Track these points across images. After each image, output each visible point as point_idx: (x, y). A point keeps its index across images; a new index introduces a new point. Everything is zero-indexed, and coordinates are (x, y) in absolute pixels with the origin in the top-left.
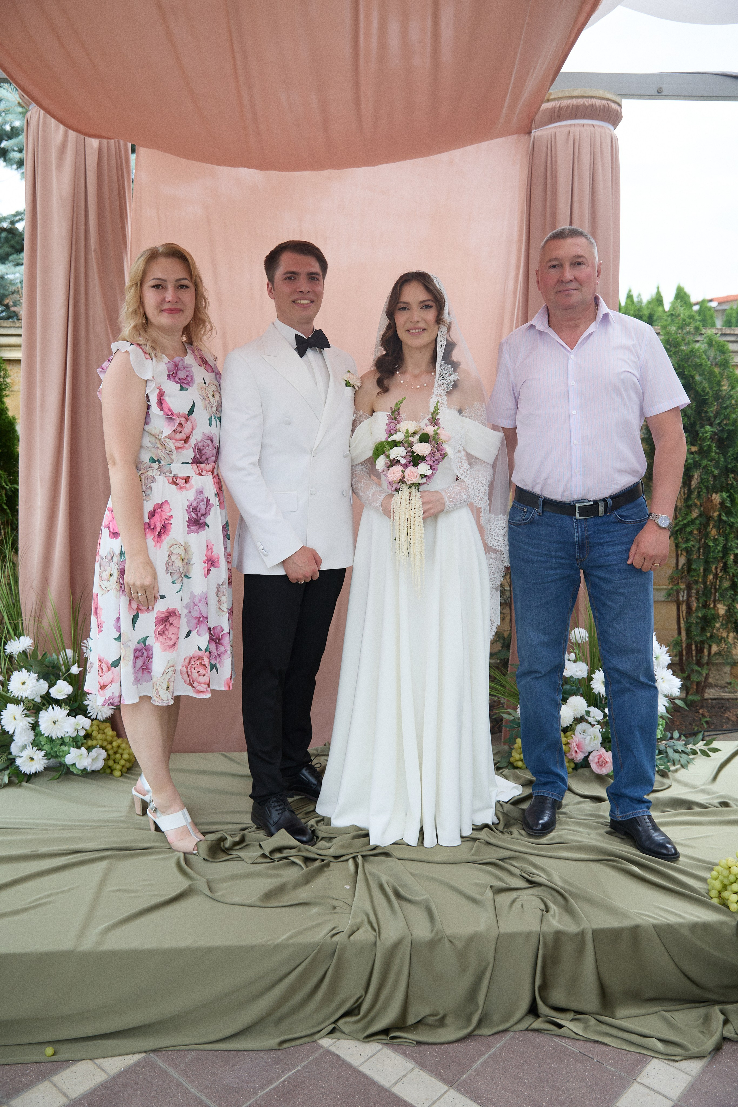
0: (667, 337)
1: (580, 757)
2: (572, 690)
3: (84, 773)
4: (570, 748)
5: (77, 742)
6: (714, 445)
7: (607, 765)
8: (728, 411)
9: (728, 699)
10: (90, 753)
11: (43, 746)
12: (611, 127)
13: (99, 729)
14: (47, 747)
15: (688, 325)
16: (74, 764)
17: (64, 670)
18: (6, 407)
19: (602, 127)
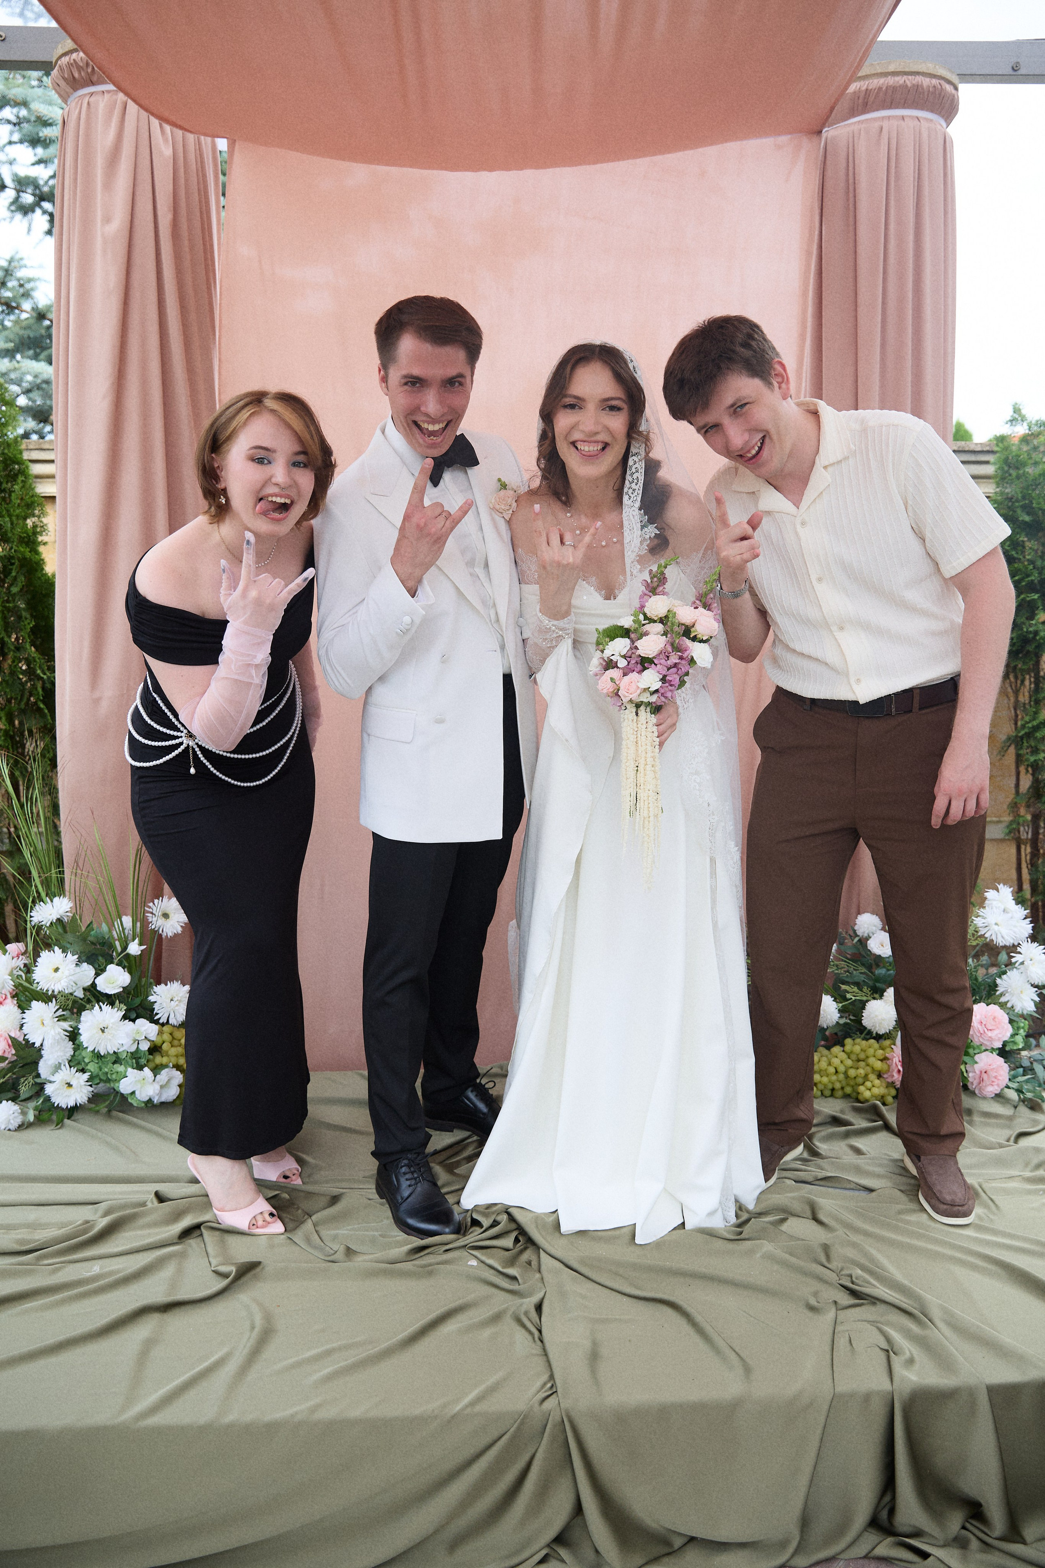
0: (1004, 457)
2: (890, 975)
3: (149, 1105)
4: (889, 1066)
5: (137, 1060)
10: (158, 1076)
11: (87, 1064)
12: (944, 124)
13: (173, 1038)
14: (92, 1067)
15: (1037, 436)
16: (133, 1093)
17: (119, 949)
18: (43, 560)
19: (931, 120)
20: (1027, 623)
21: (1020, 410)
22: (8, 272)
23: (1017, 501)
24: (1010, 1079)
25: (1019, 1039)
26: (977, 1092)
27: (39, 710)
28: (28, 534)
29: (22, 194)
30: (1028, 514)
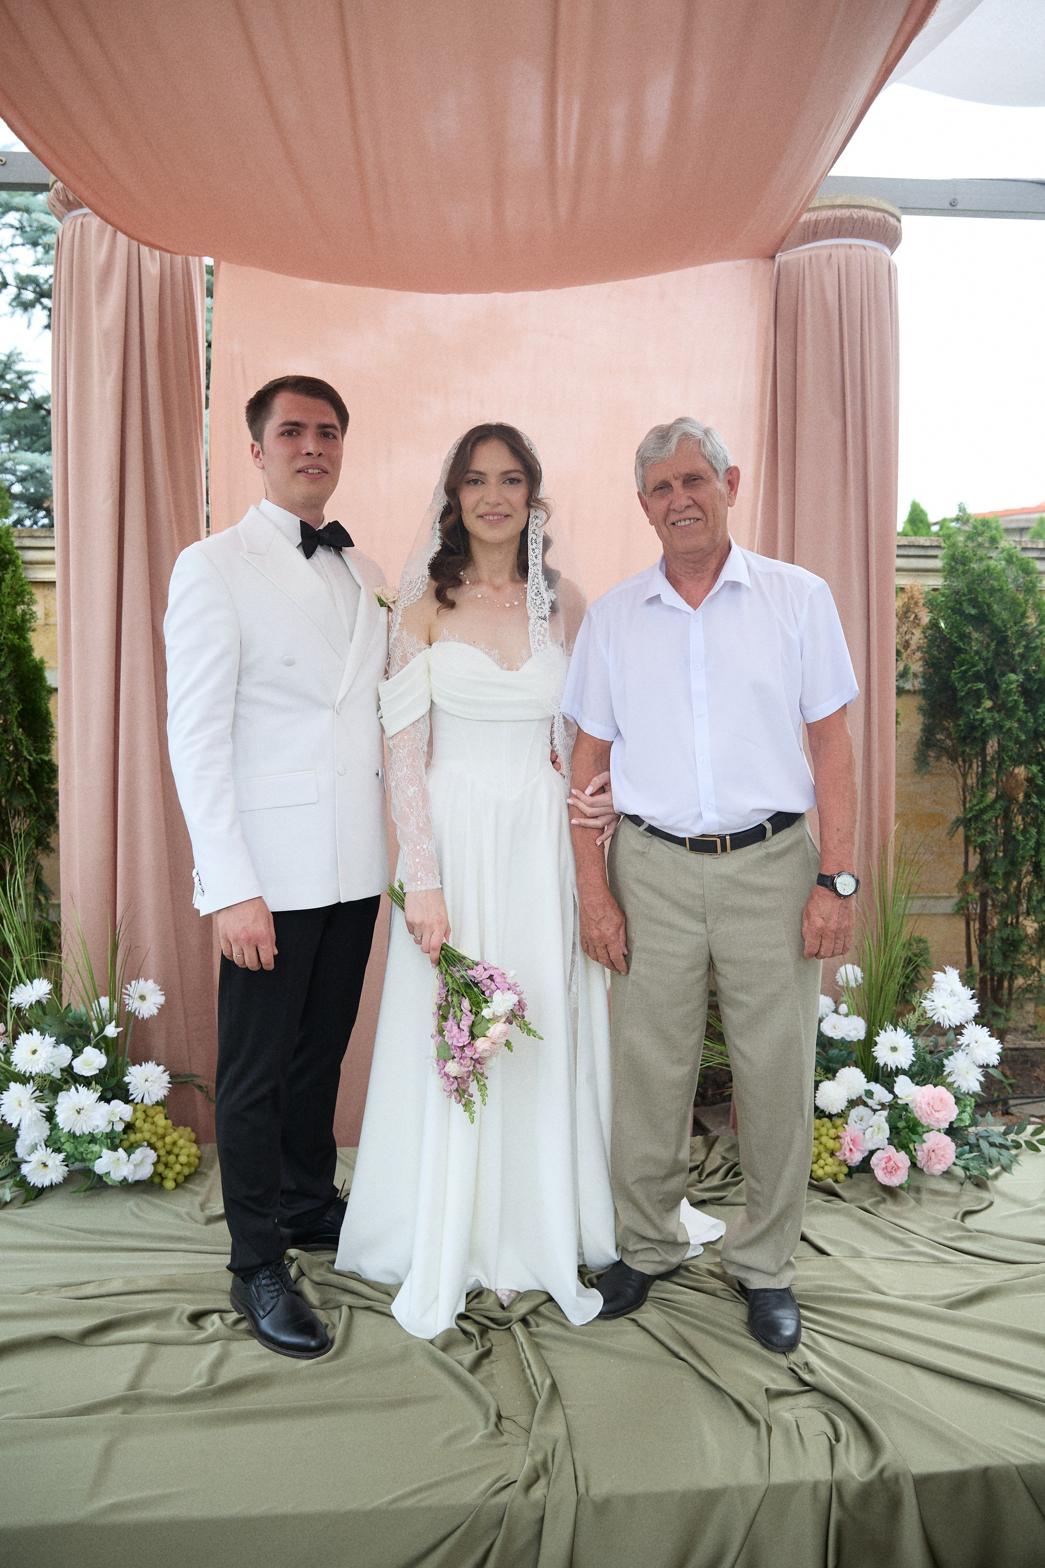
0: (951, 553)
1: (856, 1158)
2: (842, 1056)
3: (124, 1183)
4: (841, 1145)
5: (113, 1141)
6: (1022, 700)
7: (898, 1172)
8: (1038, 652)
9: (1033, 1049)
10: (132, 1155)
11: (63, 1144)
12: (888, 252)
13: (147, 1116)
14: (68, 1147)
15: (981, 534)
16: (108, 1173)
17: (97, 1030)
18: (31, 646)
19: (876, 249)
20: (974, 712)
21: (965, 509)
22: (7, 366)
23: (964, 595)
24: (956, 1157)
25: (966, 1117)
26: (925, 1170)
27: (25, 789)
28: (17, 623)
29: (23, 291)
30: (974, 607)
